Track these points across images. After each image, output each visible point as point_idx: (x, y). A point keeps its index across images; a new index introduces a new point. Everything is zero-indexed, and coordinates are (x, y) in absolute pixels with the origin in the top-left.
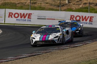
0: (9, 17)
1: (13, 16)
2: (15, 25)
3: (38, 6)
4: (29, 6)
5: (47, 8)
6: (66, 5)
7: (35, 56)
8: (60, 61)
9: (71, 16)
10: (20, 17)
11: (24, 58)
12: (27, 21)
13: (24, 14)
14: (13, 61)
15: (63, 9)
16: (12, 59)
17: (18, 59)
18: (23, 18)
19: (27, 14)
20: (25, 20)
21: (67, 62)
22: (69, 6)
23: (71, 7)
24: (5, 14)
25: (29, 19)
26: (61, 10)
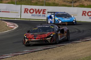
0: (25, 12)
1: (28, 12)
2: (31, 20)
3: (52, 2)
4: (43, 2)
5: (60, 4)
6: (78, 2)
7: (49, 50)
8: (73, 54)
9: (83, 12)
10: (35, 12)
11: (39, 51)
12: (42, 16)
13: (39, 10)
14: (29, 54)
15: (75, 5)
16: (28, 52)
17: (33, 52)
18: (38, 14)
19: (41, 10)
20: (40, 15)
21: (79, 55)
22: (81, 2)
23: (83, 3)
24: (21, 9)
25: (44, 15)
26: (74, 6)
